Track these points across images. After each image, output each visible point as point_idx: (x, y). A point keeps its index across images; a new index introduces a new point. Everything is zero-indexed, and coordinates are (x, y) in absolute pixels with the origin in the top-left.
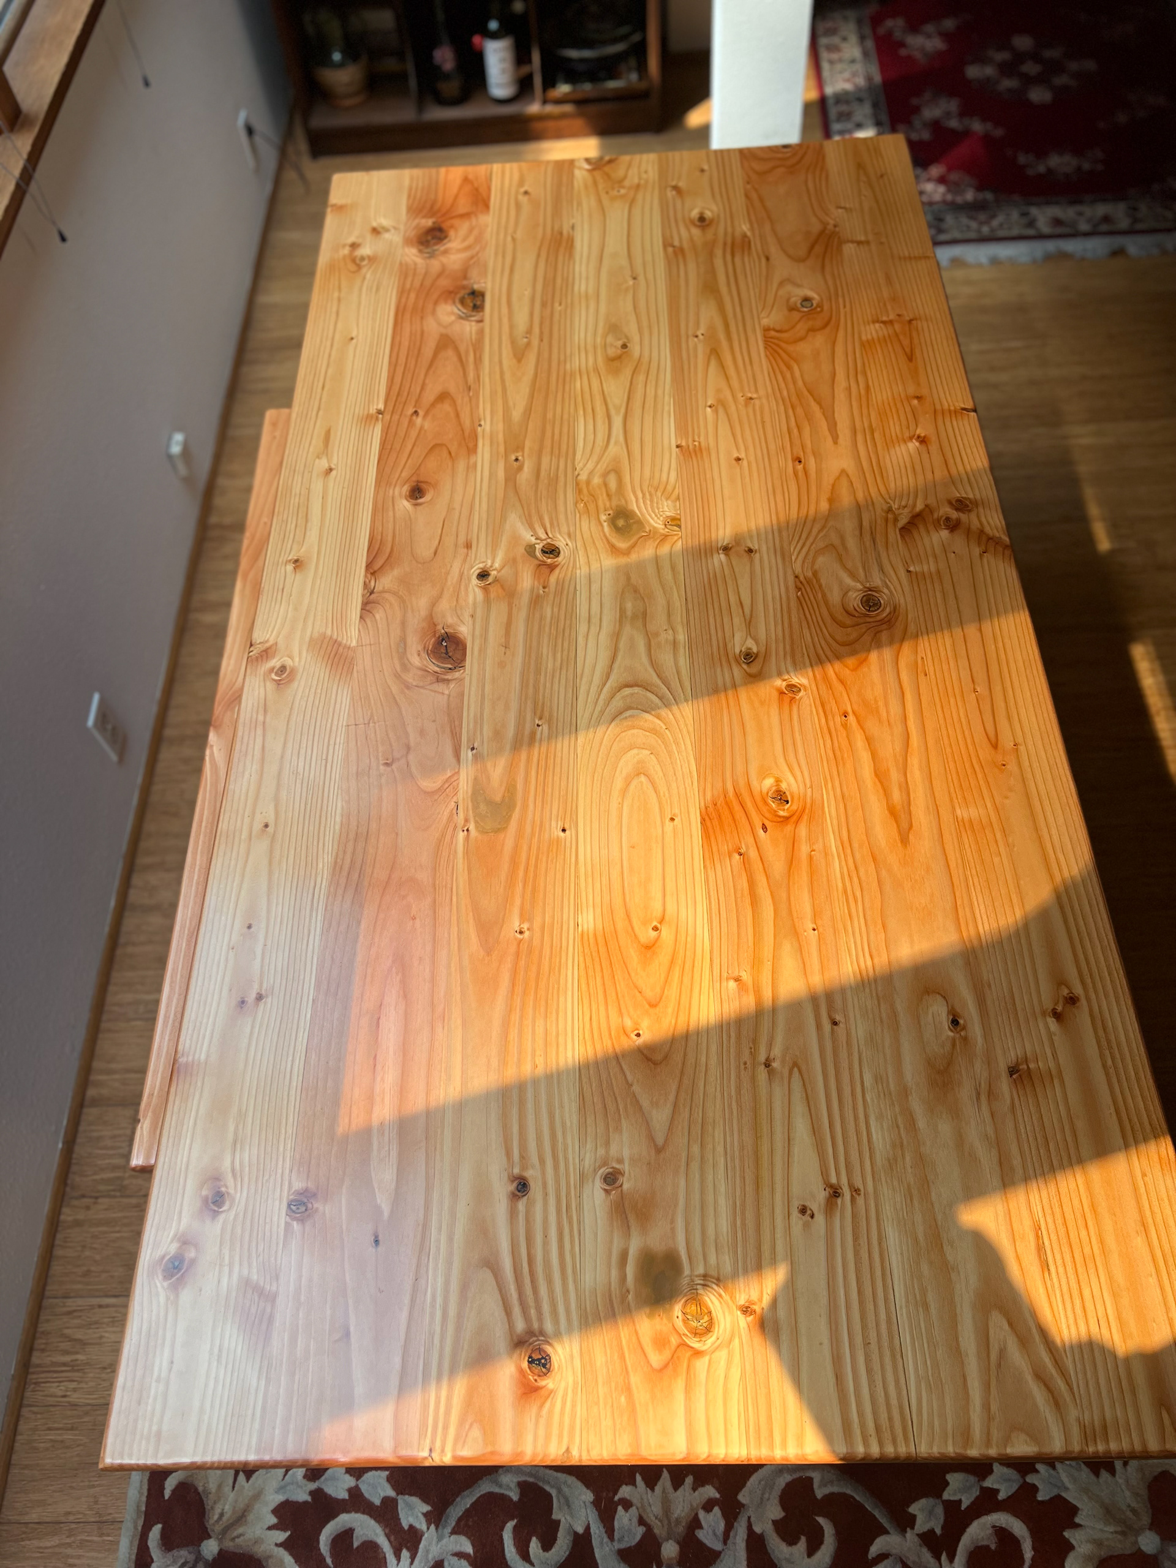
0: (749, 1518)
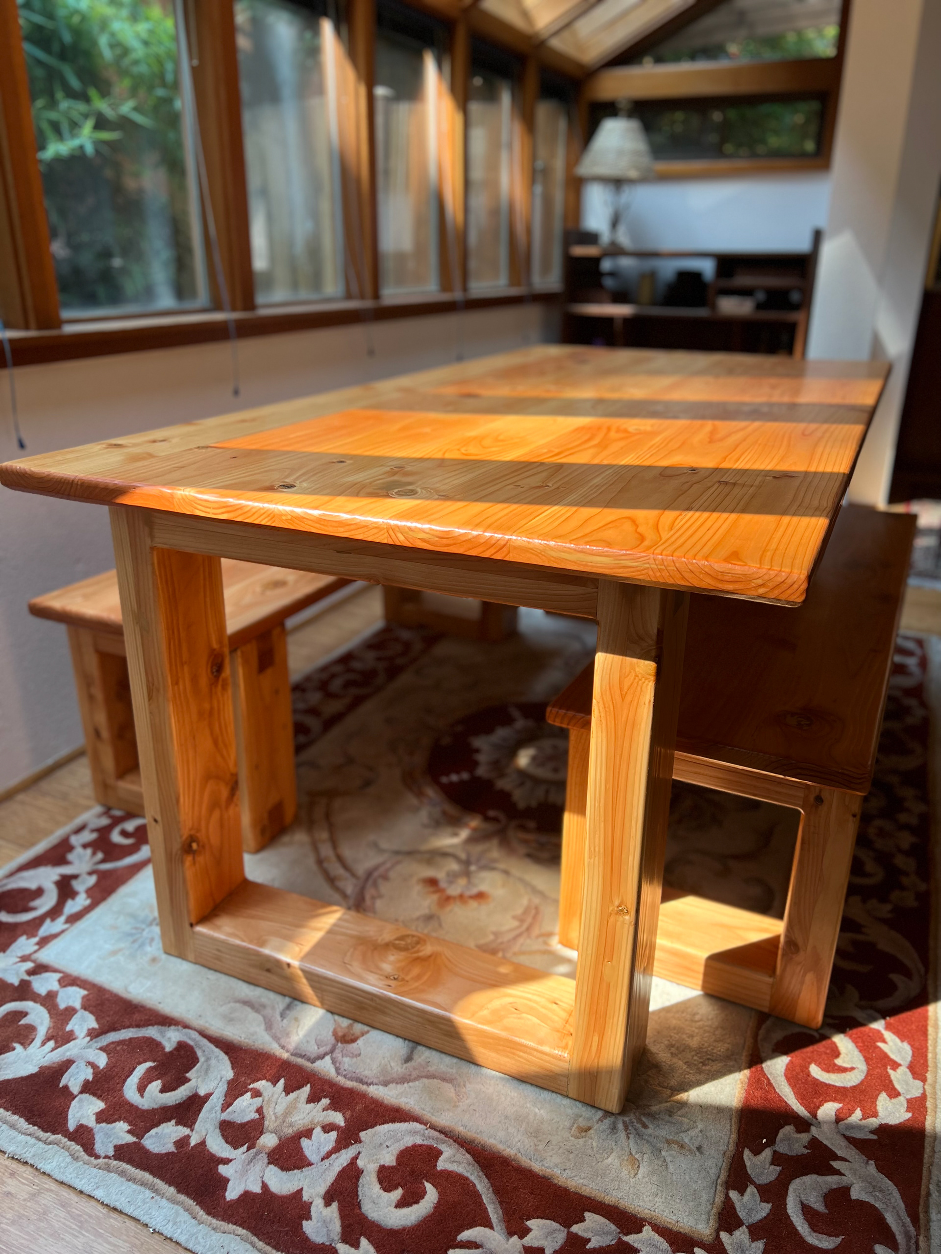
0: (359, 1153)
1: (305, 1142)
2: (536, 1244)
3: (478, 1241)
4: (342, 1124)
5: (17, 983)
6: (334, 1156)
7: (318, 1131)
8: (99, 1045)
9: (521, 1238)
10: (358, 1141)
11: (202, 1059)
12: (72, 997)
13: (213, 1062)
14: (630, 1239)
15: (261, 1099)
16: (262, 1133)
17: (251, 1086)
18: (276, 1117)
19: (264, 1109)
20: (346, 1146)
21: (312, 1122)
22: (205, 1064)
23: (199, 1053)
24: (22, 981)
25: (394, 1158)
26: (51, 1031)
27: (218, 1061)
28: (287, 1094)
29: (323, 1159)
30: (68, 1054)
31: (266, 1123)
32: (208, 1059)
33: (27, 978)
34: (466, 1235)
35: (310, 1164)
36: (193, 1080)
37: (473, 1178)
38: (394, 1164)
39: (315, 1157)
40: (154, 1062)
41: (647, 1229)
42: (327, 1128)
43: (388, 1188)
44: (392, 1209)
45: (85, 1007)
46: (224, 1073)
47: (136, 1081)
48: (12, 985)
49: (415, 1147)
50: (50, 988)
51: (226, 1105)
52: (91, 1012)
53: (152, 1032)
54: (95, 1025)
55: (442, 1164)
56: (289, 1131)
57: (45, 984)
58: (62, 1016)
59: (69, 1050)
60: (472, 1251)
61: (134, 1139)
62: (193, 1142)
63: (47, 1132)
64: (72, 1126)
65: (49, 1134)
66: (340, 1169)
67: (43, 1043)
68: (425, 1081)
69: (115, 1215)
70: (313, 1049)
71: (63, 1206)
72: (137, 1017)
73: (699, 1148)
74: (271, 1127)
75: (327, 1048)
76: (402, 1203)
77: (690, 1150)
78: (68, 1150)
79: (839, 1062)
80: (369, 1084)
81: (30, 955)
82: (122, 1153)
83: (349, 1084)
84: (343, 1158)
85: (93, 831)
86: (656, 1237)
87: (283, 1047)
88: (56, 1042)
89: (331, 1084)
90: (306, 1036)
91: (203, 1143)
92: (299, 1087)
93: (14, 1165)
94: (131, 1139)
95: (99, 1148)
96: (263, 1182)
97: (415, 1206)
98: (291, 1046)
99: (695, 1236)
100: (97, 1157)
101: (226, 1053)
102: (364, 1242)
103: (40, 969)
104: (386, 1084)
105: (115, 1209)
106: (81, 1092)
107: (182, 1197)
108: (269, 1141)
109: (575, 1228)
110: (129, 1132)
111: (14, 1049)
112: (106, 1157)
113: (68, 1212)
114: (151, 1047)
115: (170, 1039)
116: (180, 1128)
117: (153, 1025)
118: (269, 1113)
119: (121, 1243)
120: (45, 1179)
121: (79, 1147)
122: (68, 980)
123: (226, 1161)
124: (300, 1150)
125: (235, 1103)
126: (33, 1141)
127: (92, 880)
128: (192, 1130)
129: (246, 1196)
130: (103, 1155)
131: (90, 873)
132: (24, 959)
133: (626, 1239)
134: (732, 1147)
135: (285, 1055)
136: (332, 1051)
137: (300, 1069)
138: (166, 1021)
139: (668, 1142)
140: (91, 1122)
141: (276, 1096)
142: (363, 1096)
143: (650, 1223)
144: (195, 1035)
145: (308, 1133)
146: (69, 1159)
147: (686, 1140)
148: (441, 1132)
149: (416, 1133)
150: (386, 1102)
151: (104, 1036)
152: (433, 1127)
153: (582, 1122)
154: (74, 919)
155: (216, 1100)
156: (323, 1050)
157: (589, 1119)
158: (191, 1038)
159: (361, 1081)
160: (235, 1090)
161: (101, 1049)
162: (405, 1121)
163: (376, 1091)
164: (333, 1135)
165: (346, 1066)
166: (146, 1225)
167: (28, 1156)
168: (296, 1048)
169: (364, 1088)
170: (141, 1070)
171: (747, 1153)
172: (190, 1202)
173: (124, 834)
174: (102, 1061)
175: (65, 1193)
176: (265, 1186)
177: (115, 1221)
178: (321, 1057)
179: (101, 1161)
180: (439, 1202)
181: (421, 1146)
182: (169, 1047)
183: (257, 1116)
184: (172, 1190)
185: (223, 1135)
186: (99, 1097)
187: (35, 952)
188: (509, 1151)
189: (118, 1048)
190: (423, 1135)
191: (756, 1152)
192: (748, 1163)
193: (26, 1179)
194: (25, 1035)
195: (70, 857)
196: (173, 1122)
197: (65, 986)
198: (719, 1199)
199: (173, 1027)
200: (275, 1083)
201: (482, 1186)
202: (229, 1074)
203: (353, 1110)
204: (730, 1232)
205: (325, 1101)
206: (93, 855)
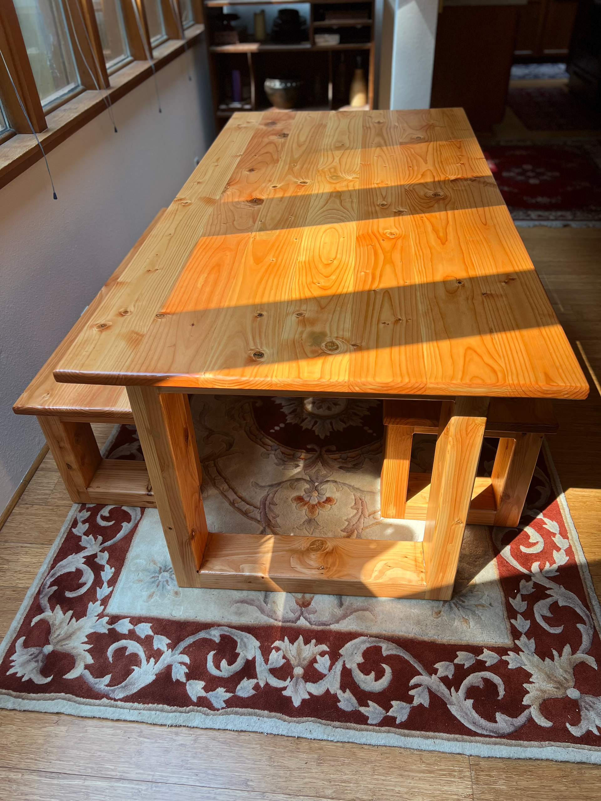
0: (344, 661)
1: (316, 665)
2: (443, 675)
3: (419, 683)
4: (328, 650)
5: (107, 632)
6: (334, 667)
7: (318, 657)
8: (179, 651)
9: (436, 674)
10: (340, 655)
11: (239, 641)
12: (144, 630)
13: (245, 640)
14: (480, 657)
15: (281, 651)
16: (293, 669)
17: (272, 646)
18: (295, 658)
19: (286, 655)
20: (337, 660)
21: (313, 654)
22: (242, 644)
23: (235, 638)
24: (109, 630)
25: (362, 658)
26: (147, 653)
27: (248, 638)
28: (293, 644)
29: (329, 671)
30: (166, 662)
31: (292, 662)
32: (242, 640)
33: (110, 627)
34: (413, 682)
35: (325, 675)
36: (241, 653)
37: (401, 654)
38: (363, 661)
39: (325, 671)
40: (214, 650)
41: (485, 650)
42: (322, 654)
43: (367, 673)
44: (374, 682)
45: (156, 633)
46: (254, 644)
47: (212, 664)
48: (104, 633)
49: (368, 648)
50: (128, 628)
51: (266, 661)
52: (161, 635)
53: (202, 635)
54: (169, 641)
55: (385, 653)
56: (306, 663)
57: (124, 627)
58: (147, 642)
59: (164, 660)
60: (419, 688)
61: (232, 694)
62: (262, 685)
63: (183, 707)
64: (194, 699)
65: (185, 708)
66: (340, 672)
67: (148, 661)
68: (355, 613)
69: (243, 734)
70: (291, 616)
71: (214, 740)
72: (189, 629)
73: (490, 604)
74: (296, 664)
75: (299, 612)
76: (377, 679)
77: (487, 607)
78: (200, 712)
79: (531, 541)
80: (329, 625)
81: (102, 612)
82: (230, 703)
83: (320, 628)
84: (338, 667)
85: (84, 522)
86: (490, 652)
87: (276, 620)
88: (154, 658)
89: (312, 631)
90: (284, 610)
91: (267, 684)
92: (297, 638)
93: (174, 729)
94: (229, 695)
95: (216, 705)
96: (308, 692)
97: (384, 677)
98: (280, 618)
99: (506, 646)
100: (218, 710)
101: (249, 633)
102: (370, 703)
103: (114, 619)
104: (337, 622)
105: (242, 731)
106: (188, 680)
107: (273, 714)
108: (298, 671)
109: (456, 661)
110: (226, 692)
111: (134, 670)
112: (223, 708)
113: (219, 741)
114: (207, 644)
115: (215, 635)
116: (251, 680)
117: (200, 631)
118: (290, 656)
119: (254, 746)
120: (195, 730)
121: (205, 709)
122: (136, 620)
123: (285, 688)
124: (316, 670)
125: (270, 657)
126: (178, 714)
127: (106, 555)
128: (257, 679)
129: (304, 701)
130: (220, 708)
131: (102, 551)
132: (101, 616)
133: (479, 658)
134: (504, 599)
135: (280, 624)
136: (302, 614)
137: (291, 628)
138: (207, 626)
139: (476, 606)
140: (203, 694)
141: (288, 647)
142: (330, 632)
143: (485, 647)
144: (226, 629)
145: (314, 660)
146: (203, 716)
147: (483, 602)
148: (376, 637)
149: (364, 642)
150: (342, 631)
151: (178, 646)
152: (371, 636)
153: (436, 610)
154: (113, 582)
155: (259, 660)
156: (297, 614)
157: (438, 607)
158: (227, 631)
159: (325, 625)
160: (266, 651)
161: (181, 653)
162: (356, 638)
163: (334, 627)
164: (327, 656)
165: (313, 619)
166: (262, 733)
167: (180, 722)
168: (283, 618)
169: (328, 627)
170: (210, 657)
171: (510, 599)
172: (279, 715)
173: (104, 518)
174: (186, 659)
175: (210, 733)
176: (310, 694)
177: (243, 737)
178: (298, 619)
179: (221, 711)
180: (392, 671)
181: (370, 647)
182: (217, 640)
183: (284, 661)
184: (266, 712)
185: (275, 676)
186: (199, 679)
187: (104, 610)
188: (411, 635)
189: (191, 650)
190: (369, 642)
191: (514, 598)
192: (513, 604)
193: (185, 734)
194: (134, 660)
195: (82, 544)
196: (246, 679)
197: (136, 625)
198: (508, 626)
199: (212, 628)
200: (283, 640)
201: (407, 656)
202: (258, 644)
203: (329, 641)
204: (518, 639)
205: (314, 641)
206: (96, 538)
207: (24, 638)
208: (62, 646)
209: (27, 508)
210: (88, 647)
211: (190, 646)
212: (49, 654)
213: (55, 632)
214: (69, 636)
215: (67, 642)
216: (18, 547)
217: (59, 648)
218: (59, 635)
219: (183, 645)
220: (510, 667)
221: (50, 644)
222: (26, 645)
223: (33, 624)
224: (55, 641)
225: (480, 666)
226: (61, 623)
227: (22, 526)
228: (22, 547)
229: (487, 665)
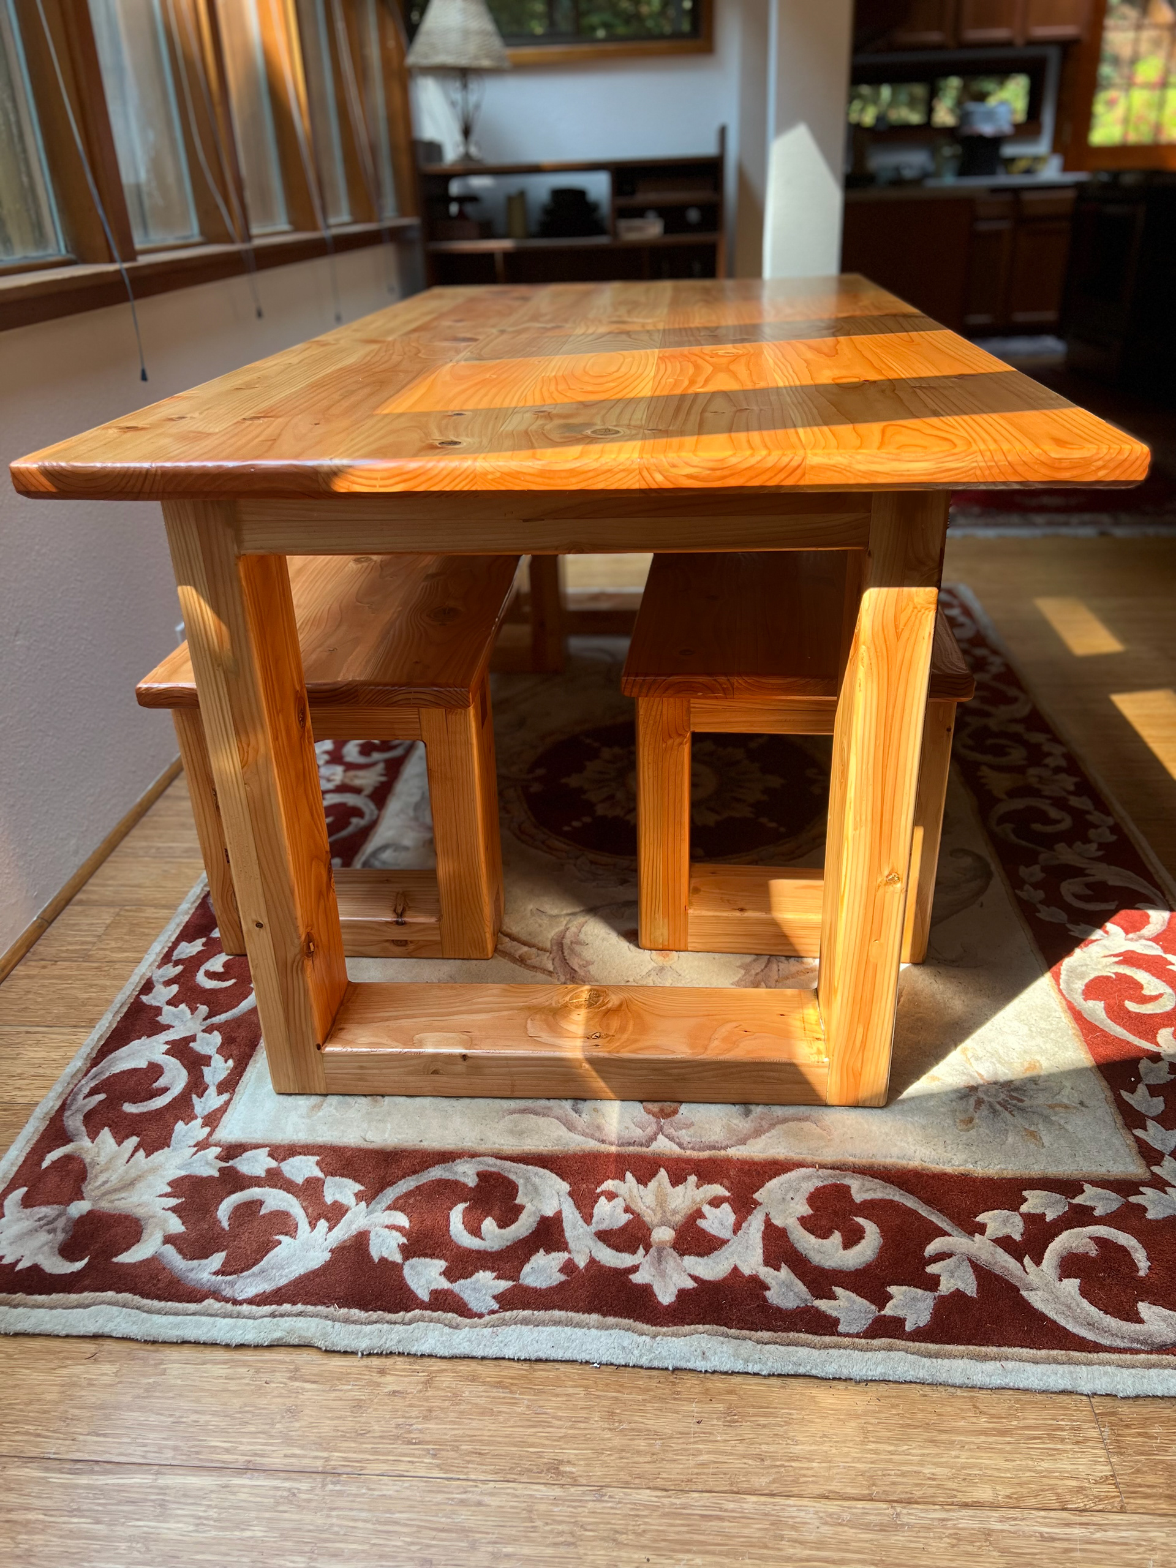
0: (768, 1214)
1: (702, 1223)
2: (1000, 1234)
3: (945, 1249)
4: (727, 1194)
5: (217, 1174)
6: (744, 1226)
7: (706, 1209)
8: (384, 1205)
9: (983, 1233)
10: (757, 1204)
11: (520, 1182)
12: (303, 1168)
13: (536, 1180)
14: (1078, 1200)
15: (621, 1199)
16: (650, 1230)
17: (599, 1190)
18: (653, 1210)
19: (633, 1207)
20: (750, 1212)
21: (694, 1202)
22: (529, 1187)
23: (512, 1177)
24: (220, 1170)
25: (807, 1206)
26: (310, 1210)
27: (541, 1177)
28: (646, 1185)
29: (735, 1232)
30: (353, 1226)
31: (647, 1219)
32: (528, 1180)
33: (224, 1165)
34: (931, 1249)
35: (725, 1241)
36: (529, 1206)
37: (897, 1198)
38: (811, 1212)
39: (725, 1233)
40: (466, 1201)
41: (1087, 1187)
42: (715, 1202)
43: (825, 1235)
44: (842, 1252)
45: (330, 1173)
46: (557, 1187)
47: (461, 1227)
48: (211, 1178)
49: (817, 1189)
50: (266, 1167)
51: (588, 1218)
52: (342, 1176)
53: (436, 1173)
54: (358, 1187)
55: (858, 1197)
56: (679, 1218)
57: (255, 1164)
58: (310, 1191)
59: (352, 1222)
60: (948, 1261)
61: (510, 1284)
62: (581, 1262)
63: (397, 1312)
64: (424, 1295)
65: (402, 1313)
66: (760, 1235)
67: (313, 1225)
68: (779, 1127)
69: (541, 1366)
70: (638, 1133)
71: (473, 1380)
72: (405, 1163)
73: (1082, 1103)
74: (656, 1221)
75: (654, 1127)
76: (848, 1244)
77: (1075, 1108)
78: (438, 1321)
79: (1146, 992)
80: (725, 1148)
81: (207, 1138)
82: (507, 1301)
83: (706, 1154)
84: (755, 1225)
85: (168, 983)
86: (1099, 1190)
87: (603, 1142)
88: (328, 1220)
89: (688, 1161)
90: (620, 1122)
91: (592, 1261)
92: (653, 1174)
93: (375, 1362)
94: (504, 1285)
95: (474, 1305)
96: (690, 1275)
97: (863, 1242)
98: (613, 1137)
99: (1133, 1178)
100: (481, 1316)
101: (544, 1167)
102: (838, 1291)
103: (233, 1151)
104: (743, 1142)
105: (539, 1360)
106: (406, 1258)
107: (611, 1320)
108: (663, 1235)
110: (498, 1278)
111: (280, 1243)
112: (493, 1312)
113: (484, 1383)
115: (466, 1173)
116: (554, 1255)
117: (430, 1166)
118: (640, 1207)
119: (571, 1391)
120: (427, 1361)
121: (450, 1315)
122: (282, 1152)
123: (635, 1269)
125: (596, 1211)
126: (386, 1326)
127: (217, 1038)
128: (570, 1252)
129: (682, 1294)
130: (486, 1312)
131: (209, 1030)
132: (202, 1146)
133: (1075, 1201)
134: (1109, 1093)
135: (613, 1149)
136: (661, 1129)
137: (641, 1158)
138: (446, 1157)
139: (1051, 1107)
140: (444, 1284)
141: (635, 1191)
142: (728, 1160)
143: (1086, 1182)
144: (491, 1161)
146: (447, 1330)
147: (1065, 1101)
148: (833, 1168)
149: (809, 1178)
150: (756, 1159)
151: (381, 1195)
152: (823, 1166)
153: (962, 1117)
154: (229, 1085)
155: (571, 1216)
156: (650, 1131)
157: (966, 1111)
158: (493, 1165)
159: (714, 1148)
160: (585, 1202)
161: (389, 1208)
162: (790, 1170)
163: (736, 1152)
164: (726, 1206)
165: (688, 1139)
166: (587, 1362)
167: (391, 1345)
168: (619, 1139)
169: (723, 1153)
170: (457, 1216)
171: (1125, 1094)
172: (625, 1321)
173: (211, 975)
174: (402, 1220)
175: (463, 1367)
176: (695, 1278)
177: (542, 1372)
178: (653, 1138)
179: (487, 1318)
181: (824, 1187)
182: (471, 1181)
183: (629, 1216)
184: (595, 1317)
185: (609, 1246)
186: (432, 1256)
187: (210, 1134)
188: (915, 1163)
189: (411, 1201)
190: (819, 1177)
191: (1132, 1091)
192: (1132, 1102)
193: (404, 1370)
195: (163, 1019)
196: (542, 1251)
197: (284, 1159)
198: (1131, 1141)
199: (458, 1161)
200: (623, 1179)
201: (910, 1202)
202: (565, 1187)
203: (729, 1177)
204: (1158, 1164)
205: (692, 1179)
206: (193, 1010)
207: (25, 1189)
208: (112, 1201)
209: (44, 967)
210: (173, 1202)
211: (409, 1194)
212: (82, 1217)
213: (96, 1177)
214: (130, 1184)
215: (123, 1195)
216: (19, 1033)
217: (105, 1205)
218: (105, 1182)
219: (391, 1194)
220: (1150, 1215)
221: (83, 1198)
222: (27, 1202)
223: (45, 1165)
224: (97, 1193)
225: (1081, 1216)
226: (111, 1160)
227: (30, 996)
228: (27, 1032)
229: (1097, 1213)
